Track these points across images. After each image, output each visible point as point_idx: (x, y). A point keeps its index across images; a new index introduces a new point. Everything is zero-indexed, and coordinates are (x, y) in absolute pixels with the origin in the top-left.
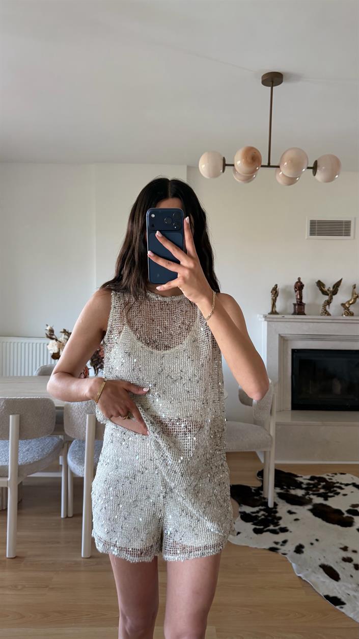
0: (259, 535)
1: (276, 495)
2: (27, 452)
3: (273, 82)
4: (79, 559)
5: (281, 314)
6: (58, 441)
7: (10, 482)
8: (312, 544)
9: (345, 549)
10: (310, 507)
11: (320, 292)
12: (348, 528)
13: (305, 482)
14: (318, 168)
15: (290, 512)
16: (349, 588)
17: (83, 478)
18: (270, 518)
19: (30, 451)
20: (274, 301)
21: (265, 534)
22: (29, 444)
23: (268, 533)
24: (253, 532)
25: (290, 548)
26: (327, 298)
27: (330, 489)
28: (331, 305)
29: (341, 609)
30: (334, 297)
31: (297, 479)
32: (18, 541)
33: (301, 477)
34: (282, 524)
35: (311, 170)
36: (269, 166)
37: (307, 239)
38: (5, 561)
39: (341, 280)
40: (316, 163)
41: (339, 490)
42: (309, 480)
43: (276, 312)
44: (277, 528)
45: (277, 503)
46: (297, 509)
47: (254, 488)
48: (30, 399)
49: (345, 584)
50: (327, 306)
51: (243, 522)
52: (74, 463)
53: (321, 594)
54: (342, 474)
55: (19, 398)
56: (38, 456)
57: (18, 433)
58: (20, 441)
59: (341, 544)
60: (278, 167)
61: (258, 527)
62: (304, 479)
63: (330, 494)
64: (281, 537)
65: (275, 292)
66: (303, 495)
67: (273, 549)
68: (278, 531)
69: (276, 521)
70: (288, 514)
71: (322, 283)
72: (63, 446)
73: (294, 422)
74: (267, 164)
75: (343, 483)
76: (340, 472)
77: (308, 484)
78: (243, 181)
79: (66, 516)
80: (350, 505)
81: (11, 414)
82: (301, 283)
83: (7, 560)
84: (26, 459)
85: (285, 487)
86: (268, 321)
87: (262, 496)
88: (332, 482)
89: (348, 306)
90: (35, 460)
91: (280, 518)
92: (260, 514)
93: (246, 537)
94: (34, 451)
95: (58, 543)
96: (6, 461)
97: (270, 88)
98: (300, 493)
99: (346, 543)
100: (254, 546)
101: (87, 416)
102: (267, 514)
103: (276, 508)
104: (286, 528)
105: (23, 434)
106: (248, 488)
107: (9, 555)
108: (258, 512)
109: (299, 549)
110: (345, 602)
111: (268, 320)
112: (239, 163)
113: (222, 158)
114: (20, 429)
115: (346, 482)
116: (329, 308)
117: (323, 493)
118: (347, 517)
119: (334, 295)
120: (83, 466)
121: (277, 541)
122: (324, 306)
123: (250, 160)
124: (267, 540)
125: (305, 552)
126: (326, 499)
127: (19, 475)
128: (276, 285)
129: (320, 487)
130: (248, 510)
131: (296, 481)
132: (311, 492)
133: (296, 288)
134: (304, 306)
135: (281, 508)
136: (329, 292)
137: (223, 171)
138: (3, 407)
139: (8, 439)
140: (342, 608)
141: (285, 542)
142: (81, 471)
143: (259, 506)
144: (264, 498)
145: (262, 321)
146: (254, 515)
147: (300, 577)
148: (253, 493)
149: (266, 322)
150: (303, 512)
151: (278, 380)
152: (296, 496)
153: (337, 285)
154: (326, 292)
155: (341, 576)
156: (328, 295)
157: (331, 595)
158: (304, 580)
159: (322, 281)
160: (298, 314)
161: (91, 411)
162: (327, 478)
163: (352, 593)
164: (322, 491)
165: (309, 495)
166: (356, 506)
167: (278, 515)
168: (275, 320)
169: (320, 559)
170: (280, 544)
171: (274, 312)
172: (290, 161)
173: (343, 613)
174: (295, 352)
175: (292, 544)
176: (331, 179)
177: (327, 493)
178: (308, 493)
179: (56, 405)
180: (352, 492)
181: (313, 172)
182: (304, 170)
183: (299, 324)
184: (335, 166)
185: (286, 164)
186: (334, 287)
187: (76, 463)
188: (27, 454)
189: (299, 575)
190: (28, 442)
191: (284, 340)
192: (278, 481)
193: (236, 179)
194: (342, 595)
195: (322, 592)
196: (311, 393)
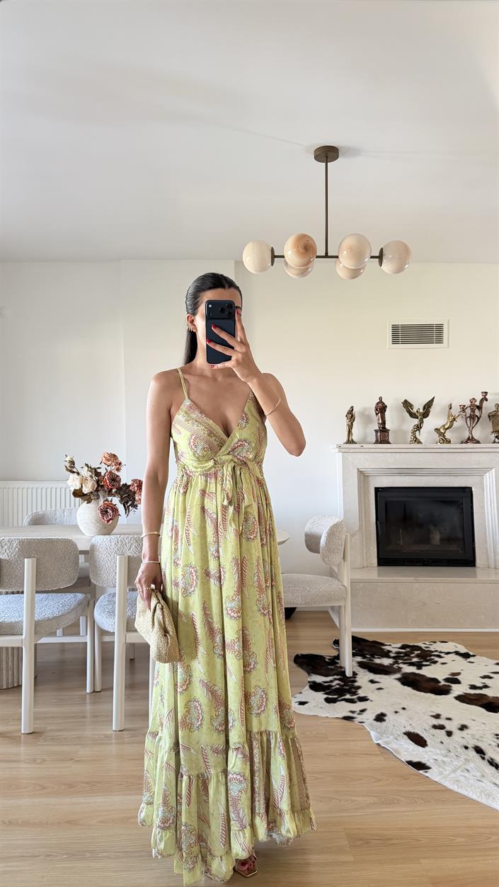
0: (332, 705)
1: (355, 664)
3: (327, 158)
4: (109, 732)
7: (25, 641)
8: (396, 712)
9: (437, 717)
10: (398, 676)
11: (407, 414)
12: (444, 696)
13: (395, 650)
14: (384, 257)
15: (372, 682)
16: (437, 754)
18: (346, 688)
20: (350, 428)
21: (338, 703)
22: (46, 600)
23: (343, 702)
24: (324, 702)
25: (369, 717)
26: (416, 421)
27: (426, 657)
28: (421, 430)
29: (424, 774)
30: (424, 419)
31: (384, 647)
32: (34, 717)
33: (390, 645)
34: (362, 693)
35: (377, 259)
36: (327, 256)
37: (389, 348)
38: (20, 737)
39: (434, 398)
40: (382, 251)
41: (437, 659)
42: (400, 648)
43: (353, 440)
44: (354, 697)
45: (357, 672)
46: (381, 678)
47: (327, 657)
48: (49, 539)
49: (433, 749)
50: (417, 432)
51: (313, 692)
52: (103, 617)
53: (403, 759)
54: (442, 642)
55: (35, 538)
56: (59, 612)
57: (35, 581)
59: (433, 712)
60: (337, 257)
61: (331, 696)
62: (394, 647)
63: (425, 663)
64: (358, 706)
65: (350, 416)
66: (390, 664)
67: (348, 718)
68: (356, 700)
69: (354, 690)
70: (370, 684)
71: (409, 403)
73: (381, 579)
74: (324, 255)
75: (443, 651)
77: (397, 653)
78: (298, 275)
79: (93, 690)
80: (449, 674)
81: (26, 558)
82: (384, 404)
83: (23, 736)
84: (44, 614)
85: (368, 656)
87: (338, 665)
88: (429, 651)
89: (443, 432)
90: (55, 615)
91: (359, 687)
92: (334, 684)
93: (315, 707)
94: (53, 607)
95: (84, 717)
96: (20, 617)
97: (325, 164)
98: (386, 662)
99: (438, 711)
100: (326, 715)
101: (118, 558)
102: (343, 683)
103: (355, 677)
104: (366, 697)
105: (40, 581)
106: (321, 657)
107: (25, 731)
108: (331, 681)
109: (380, 718)
110: (431, 767)
111: (344, 451)
112: (290, 253)
113: (271, 249)
114: (37, 575)
115: (447, 651)
116: (419, 434)
117: (417, 662)
118: (445, 685)
120: (114, 619)
121: (353, 710)
122: (414, 432)
123: (301, 250)
124: (342, 709)
125: (387, 720)
126: (419, 668)
127: (35, 633)
128: (352, 407)
129: (413, 655)
130: (319, 679)
131: (383, 649)
132: (400, 661)
133: (377, 409)
134: (388, 433)
135: (361, 677)
136: (418, 414)
137: (272, 264)
138: (17, 549)
139: (23, 593)
140: (427, 772)
141: (363, 711)
142: (112, 623)
143: (333, 675)
144: (341, 667)
145: (335, 453)
146: (327, 684)
147: (378, 745)
148: (327, 663)
149: (341, 454)
150: (389, 681)
151: (358, 527)
152: (381, 665)
153: (428, 406)
154: (415, 414)
155: (429, 742)
156: (417, 418)
157: (415, 760)
158: (384, 747)
159: (408, 400)
160: (380, 443)
161: (123, 552)
162: (423, 646)
163: (440, 758)
164: (415, 660)
165: (398, 664)
166: (458, 674)
167: (357, 684)
168: (352, 451)
169: (404, 727)
170: (356, 713)
171: (350, 441)
172: (349, 250)
173: (426, 776)
174: (380, 492)
175: (372, 713)
176: (400, 269)
177: (422, 662)
178: (397, 662)
179: (80, 549)
180: (454, 660)
181: (379, 262)
182: (367, 260)
183: (381, 454)
184: (404, 254)
185: (345, 252)
186: (424, 410)
188: (45, 610)
189: (377, 742)
191: (364, 476)
192: (359, 650)
193: (289, 274)
194: (428, 760)
195: (405, 758)
196: (402, 544)
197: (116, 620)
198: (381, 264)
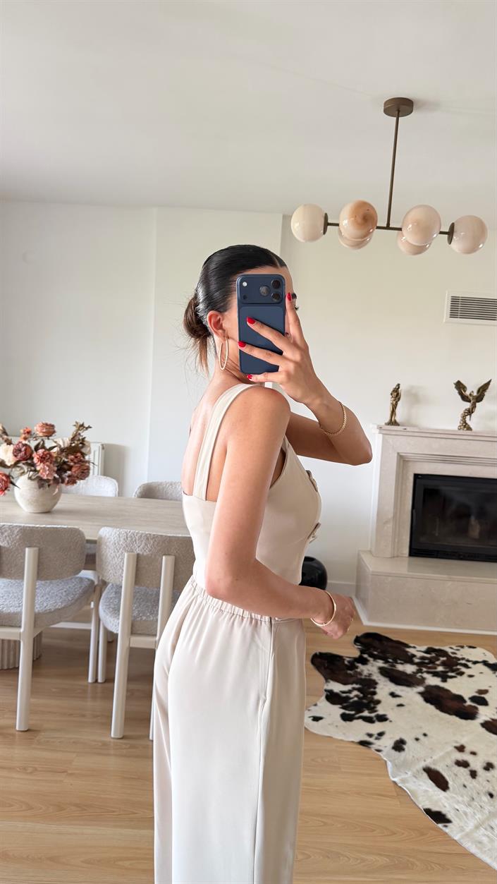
0: (348, 723)
1: (376, 671)
2: (47, 596)
3: (399, 111)
4: (107, 739)
5: (403, 425)
6: (89, 583)
7: (22, 634)
8: (417, 739)
9: (461, 749)
10: (421, 689)
11: (459, 397)
12: (469, 721)
13: (419, 654)
14: (455, 234)
15: (393, 695)
16: (458, 802)
17: (117, 635)
18: (365, 701)
19: (52, 596)
20: (394, 407)
21: (355, 721)
22: (49, 585)
23: (360, 721)
24: (339, 719)
25: (387, 743)
26: (468, 405)
27: (453, 666)
28: (473, 415)
29: (444, 829)
30: (477, 404)
31: (408, 650)
32: (31, 710)
33: (414, 647)
34: (381, 710)
35: (447, 236)
36: (388, 227)
37: (446, 322)
38: (13, 735)
39: (490, 381)
40: (452, 226)
41: (463, 669)
42: (426, 652)
43: (395, 421)
44: (373, 715)
45: (377, 681)
46: (402, 691)
47: (348, 659)
48: (53, 528)
49: (454, 795)
50: (468, 417)
51: (328, 704)
52: (107, 614)
53: (420, 806)
54: (470, 647)
55: (38, 526)
56: (62, 602)
57: (36, 573)
58: (39, 583)
59: (457, 742)
60: (400, 229)
61: (347, 712)
62: (418, 651)
63: (450, 674)
64: (376, 727)
65: (395, 394)
66: (414, 672)
67: (364, 744)
68: (375, 719)
69: (372, 705)
70: (390, 697)
71: (462, 384)
72: (95, 590)
73: (411, 573)
74: (385, 226)
75: (470, 659)
76: (471, 645)
77: (423, 658)
78: (352, 246)
79: (94, 680)
80: (476, 690)
81: (29, 547)
83: (17, 733)
84: (45, 604)
85: (390, 660)
86: (383, 434)
87: (359, 670)
88: (456, 658)
90: (57, 607)
91: (378, 702)
92: (352, 695)
93: (329, 724)
94: (57, 595)
95: (83, 716)
96: (19, 607)
97: (395, 118)
98: (409, 669)
99: (463, 741)
100: (340, 738)
101: (126, 555)
102: (361, 695)
103: (375, 688)
104: (385, 715)
105: (42, 572)
106: (340, 658)
107: (19, 728)
108: (350, 692)
109: (399, 746)
110: (452, 819)
111: (384, 432)
112: (346, 222)
113: (324, 215)
114: (38, 566)
115: (474, 659)
116: (470, 420)
117: (442, 672)
118: (470, 706)
119: (478, 402)
120: (118, 619)
121: (371, 732)
122: (464, 417)
123: (360, 220)
124: (359, 730)
125: (406, 749)
126: (444, 680)
127: (35, 626)
128: (399, 385)
129: (438, 663)
130: (337, 687)
131: (407, 652)
132: (424, 669)
135: (382, 689)
136: (471, 398)
137: (324, 233)
138: (18, 537)
139: (23, 578)
140: (446, 826)
141: (381, 734)
142: (116, 624)
143: (352, 684)
145: (374, 434)
146: (344, 695)
147: (395, 783)
148: (346, 665)
149: (381, 435)
150: (411, 695)
151: (392, 515)
152: (403, 673)
153: (483, 389)
154: (468, 397)
155: (451, 784)
156: (470, 401)
157: (435, 809)
158: (400, 787)
159: (462, 382)
161: (131, 549)
162: (449, 651)
163: (462, 808)
164: (440, 669)
165: (422, 673)
166: (486, 692)
167: (376, 697)
168: (394, 433)
169: (425, 761)
170: (374, 738)
171: (393, 423)
172: (415, 224)
173: (446, 834)
174: (419, 478)
175: (391, 738)
176: (473, 249)
177: (448, 672)
178: (421, 670)
179: (87, 538)
180: (481, 673)
181: (448, 239)
182: (435, 235)
183: (426, 439)
184: (479, 232)
185: (410, 226)
186: (478, 391)
187: (110, 615)
188: (47, 598)
189: (395, 780)
190: (48, 582)
191: (404, 461)
192: (381, 652)
193: (342, 243)
194: (449, 812)
195: (423, 804)
196: (437, 534)
197: (120, 621)
198: (450, 241)
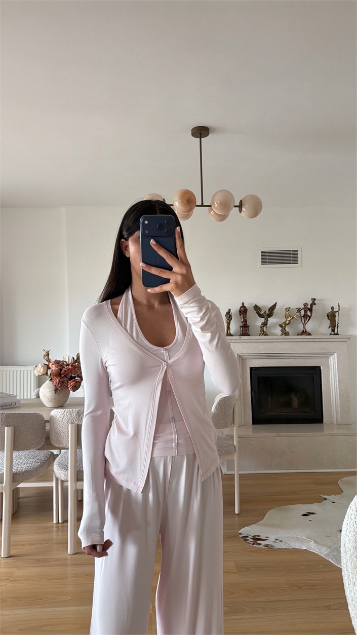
3: (201, 135)
4: (65, 556)
7: (5, 489)
14: (243, 206)
20: (228, 324)
35: (238, 208)
40: (241, 201)
57: (13, 444)
58: (15, 454)
60: (210, 206)
65: (228, 316)
73: (255, 434)
74: (201, 204)
79: (57, 522)
81: (7, 426)
82: (245, 307)
84: (20, 468)
89: (284, 327)
97: (199, 139)
101: (70, 425)
107: (4, 556)
120: (67, 472)
123: (186, 202)
127: (13, 481)
128: (229, 310)
133: (240, 312)
139: (3, 449)
168: (233, 341)
171: (229, 334)
172: (219, 203)
174: (253, 370)
176: (255, 215)
181: (239, 210)
182: (232, 208)
185: (216, 204)
191: (242, 359)
196: (270, 408)
198: (241, 211)
